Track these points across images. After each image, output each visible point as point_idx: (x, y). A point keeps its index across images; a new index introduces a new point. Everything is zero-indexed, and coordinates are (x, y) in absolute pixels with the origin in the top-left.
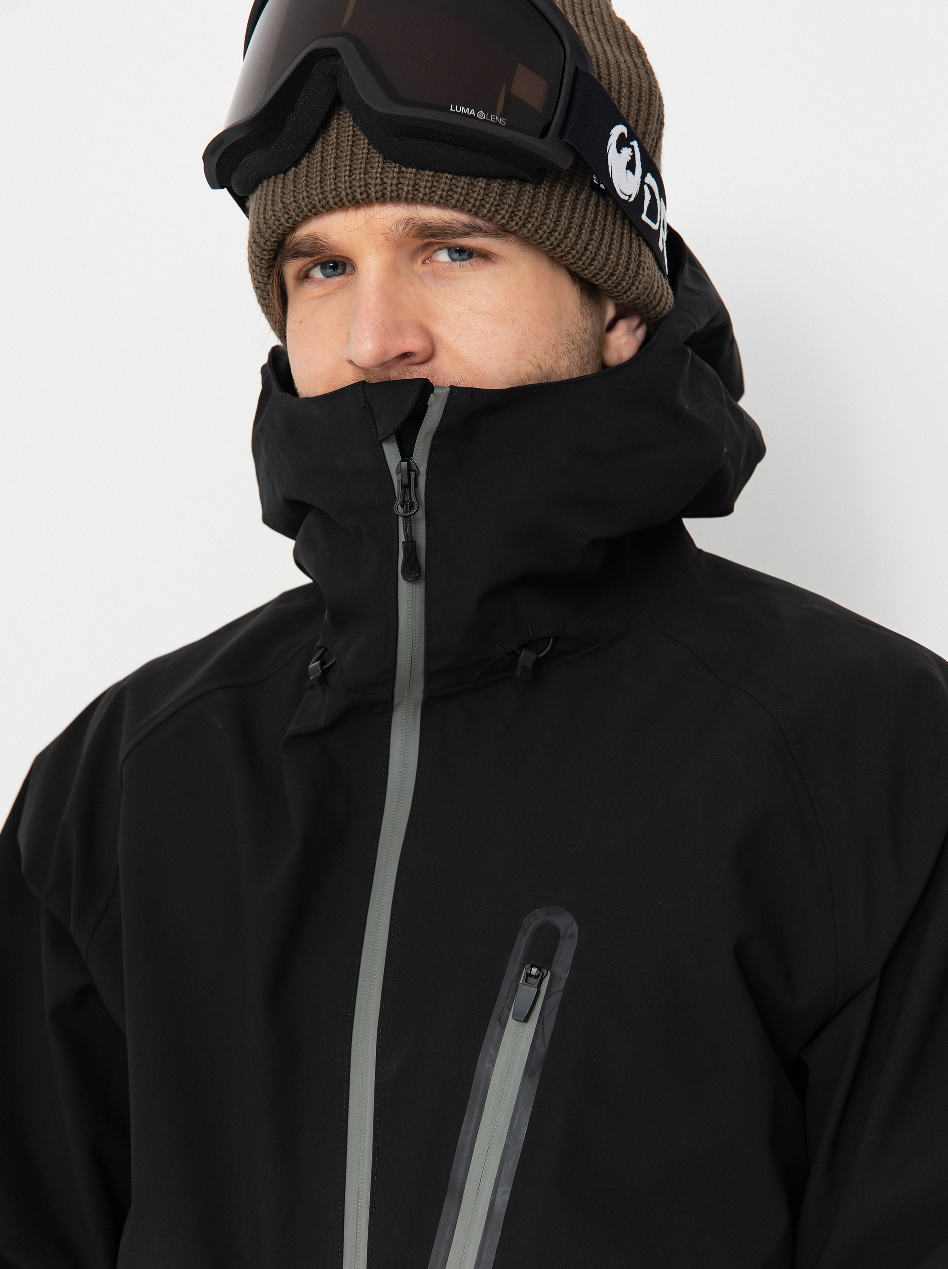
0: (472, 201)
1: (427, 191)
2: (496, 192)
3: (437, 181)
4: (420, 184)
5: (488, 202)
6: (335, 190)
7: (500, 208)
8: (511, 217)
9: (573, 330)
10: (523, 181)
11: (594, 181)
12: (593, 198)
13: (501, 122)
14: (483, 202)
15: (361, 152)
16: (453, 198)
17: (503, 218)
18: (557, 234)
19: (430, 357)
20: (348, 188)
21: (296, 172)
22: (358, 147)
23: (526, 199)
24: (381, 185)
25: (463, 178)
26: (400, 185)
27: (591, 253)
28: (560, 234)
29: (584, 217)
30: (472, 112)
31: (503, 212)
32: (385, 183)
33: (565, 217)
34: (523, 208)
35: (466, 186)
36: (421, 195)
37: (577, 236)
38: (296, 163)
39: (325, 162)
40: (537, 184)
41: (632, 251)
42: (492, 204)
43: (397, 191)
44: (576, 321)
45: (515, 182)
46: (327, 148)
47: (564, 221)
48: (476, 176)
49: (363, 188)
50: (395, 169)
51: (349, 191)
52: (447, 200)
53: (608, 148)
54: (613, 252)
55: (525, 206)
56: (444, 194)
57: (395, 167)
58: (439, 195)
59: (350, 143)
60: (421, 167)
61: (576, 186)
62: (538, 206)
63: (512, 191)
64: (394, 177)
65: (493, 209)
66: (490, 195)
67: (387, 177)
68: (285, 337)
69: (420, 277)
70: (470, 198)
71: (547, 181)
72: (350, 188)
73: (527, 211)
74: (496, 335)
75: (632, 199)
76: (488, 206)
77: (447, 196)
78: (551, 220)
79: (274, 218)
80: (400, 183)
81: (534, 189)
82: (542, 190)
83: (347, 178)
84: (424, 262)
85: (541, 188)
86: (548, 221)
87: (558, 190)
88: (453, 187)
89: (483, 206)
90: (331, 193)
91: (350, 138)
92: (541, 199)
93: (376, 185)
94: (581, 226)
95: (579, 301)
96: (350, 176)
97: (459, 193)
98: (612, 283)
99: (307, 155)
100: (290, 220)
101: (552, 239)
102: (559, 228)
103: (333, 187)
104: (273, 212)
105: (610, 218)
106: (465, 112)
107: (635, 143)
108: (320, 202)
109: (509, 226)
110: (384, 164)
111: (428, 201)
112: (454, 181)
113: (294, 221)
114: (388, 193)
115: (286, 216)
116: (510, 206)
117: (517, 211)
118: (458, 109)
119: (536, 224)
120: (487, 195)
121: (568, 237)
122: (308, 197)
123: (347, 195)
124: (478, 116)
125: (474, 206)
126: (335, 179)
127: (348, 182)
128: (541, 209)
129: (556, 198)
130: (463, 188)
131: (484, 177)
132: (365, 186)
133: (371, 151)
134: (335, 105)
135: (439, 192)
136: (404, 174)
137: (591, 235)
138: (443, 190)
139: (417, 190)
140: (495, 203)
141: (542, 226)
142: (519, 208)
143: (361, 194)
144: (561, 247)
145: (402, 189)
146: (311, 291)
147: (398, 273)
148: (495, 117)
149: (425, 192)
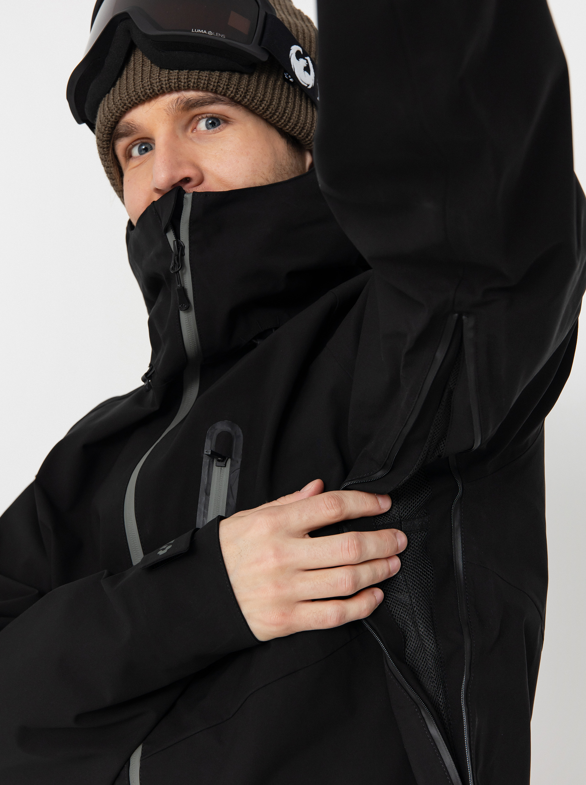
0: (212, 83)
1: (186, 80)
2: (226, 78)
3: (191, 75)
4: (181, 77)
5: (222, 84)
6: (135, 91)
7: (229, 87)
8: (236, 92)
9: (284, 163)
10: (241, 73)
11: (286, 77)
12: (286, 85)
13: (223, 36)
14: (219, 84)
15: (147, 68)
16: (201, 83)
17: (232, 92)
18: (265, 102)
19: (201, 181)
20: (142, 88)
21: (114, 90)
22: (146, 67)
23: (244, 82)
24: (159, 82)
25: (206, 72)
26: (170, 80)
27: (288, 114)
28: (267, 102)
29: (281, 94)
30: (205, 32)
31: (232, 89)
32: (162, 81)
33: (269, 93)
34: (243, 86)
35: (207, 75)
36: (183, 84)
37: (278, 104)
38: (114, 85)
39: (128, 79)
40: (251, 74)
41: (314, 117)
42: (224, 84)
43: (169, 83)
44: (285, 158)
45: (237, 74)
46: (129, 72)
47: (268, 95)
48: (213, 70)
49: (150, 86)
50: (166, 72)
51: (142, 90)
52: (198, 85)
53: (290, 56)
54: (302, 115)
55: (244, 85)
56: (196, 81)
57: (167, 71)
58: (193, 82)
59: (141, 65)
60: (181, 69)
61: (274, 77)
62: (252, 86)
63: (236, 78)
64: (166, 77)
65: (225, 87)
66: (223, 79)
67: (162, 77)
68: (123, 197)
69: (191, 139)
70: (211, 82)
71: (256, 74)
72: (143, 88)
73: (245, 88)
74: (238, 162)
75: (310, 87)
76: (222, 86)
77: (197, 82)
78: (261, 94)
79: (105, 118)
80: (170, 79)
81: (249, 77)
82: (254, 78)
83: (140, 83)
84: (192, 131)
85: (253, 77)
86: (259, 95)
87: (263, 79)
88: (200, 77)
89: (219, 86)
90: (133, 93)
91: (141, 63)
92: (253, 82)
93: (156, 83)
94: (280, 99)
95: (286, 148)
96: (142, 82)
97: (204, 80)
98: (304, 134)
99: (119, 79)
100: (114, 117)
101: (263, 105)
102: (267, 99)
103: (133, 89)
104: (104, 115)
105: (298, 97)
106: (201, 32)
107: (308, 58)
108: (127, 100)
109: (236, 98)
110: (160, 71)
111: (188, 88)
112: (200, 74)
113: (116, 117)
114: (164, 86)
115: (111, 114)
116: (235, 85)
117: (240, 89)
118: (197, 31)
119: (252, 96)
120: (221, 79)
121: (273, 104)
122: (121, 99)
123: (142, 92)
124: (208, 33)
125: (214, 86)
126: (135, 85)
127: (141, 85)
128: (254, 88)
129: (262, 83)
130: (206, 77)
131: (218, 71)
132: (151, 85)
133: (153, 67)
134: (131, 49)
135: (193, 80)
136: (172, 74)
137: (287, 105)
138: (195, 79)
139: (180, 81)
140: (226, 84)
141: (256, 97)
142: (241, 87)
143: (149, 90)
144: (269, 111)
145: (171, 82)
146: (133, 163)
147: (177, 137)
148: (219, 34)
149: (185, 81)
